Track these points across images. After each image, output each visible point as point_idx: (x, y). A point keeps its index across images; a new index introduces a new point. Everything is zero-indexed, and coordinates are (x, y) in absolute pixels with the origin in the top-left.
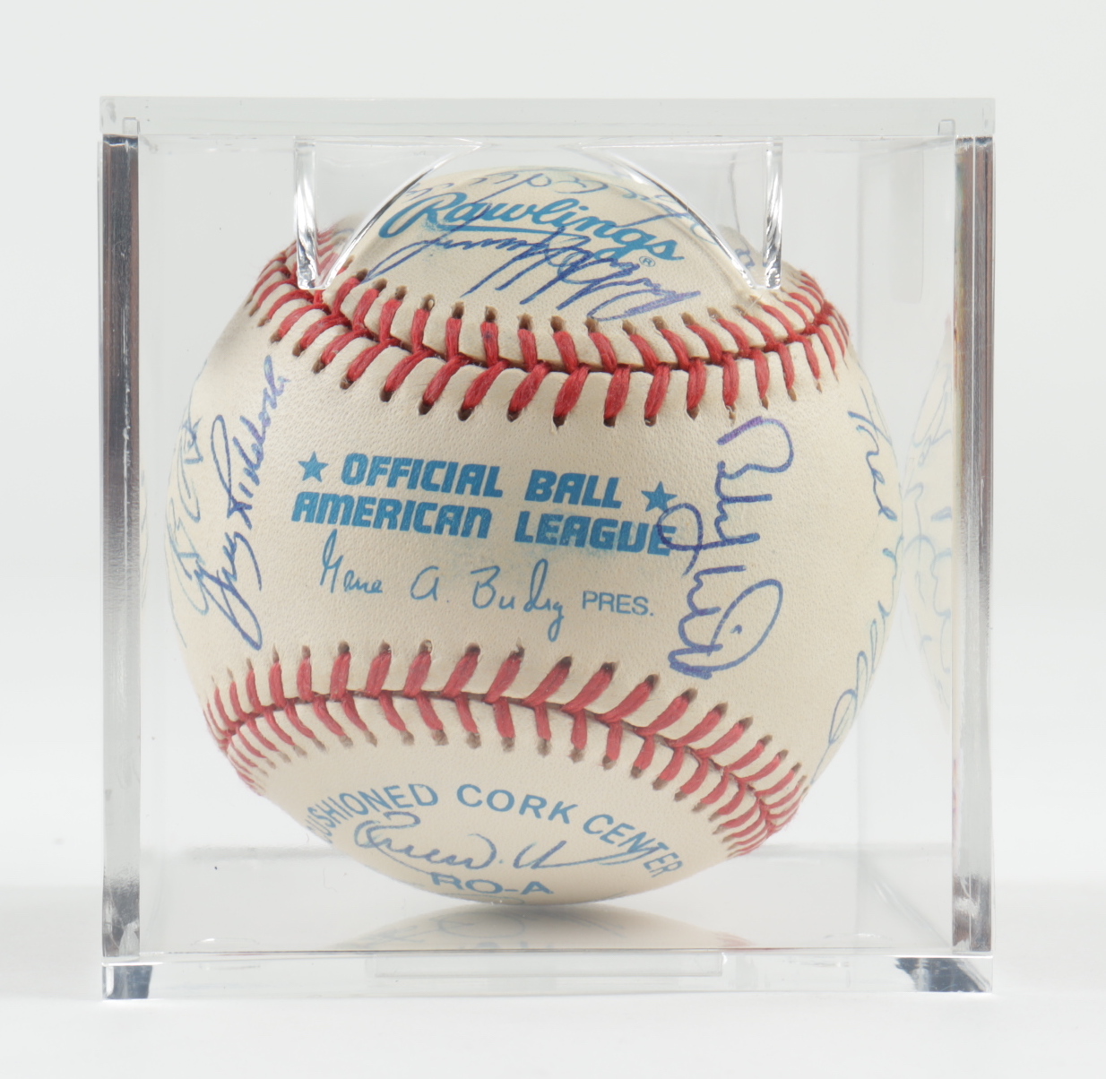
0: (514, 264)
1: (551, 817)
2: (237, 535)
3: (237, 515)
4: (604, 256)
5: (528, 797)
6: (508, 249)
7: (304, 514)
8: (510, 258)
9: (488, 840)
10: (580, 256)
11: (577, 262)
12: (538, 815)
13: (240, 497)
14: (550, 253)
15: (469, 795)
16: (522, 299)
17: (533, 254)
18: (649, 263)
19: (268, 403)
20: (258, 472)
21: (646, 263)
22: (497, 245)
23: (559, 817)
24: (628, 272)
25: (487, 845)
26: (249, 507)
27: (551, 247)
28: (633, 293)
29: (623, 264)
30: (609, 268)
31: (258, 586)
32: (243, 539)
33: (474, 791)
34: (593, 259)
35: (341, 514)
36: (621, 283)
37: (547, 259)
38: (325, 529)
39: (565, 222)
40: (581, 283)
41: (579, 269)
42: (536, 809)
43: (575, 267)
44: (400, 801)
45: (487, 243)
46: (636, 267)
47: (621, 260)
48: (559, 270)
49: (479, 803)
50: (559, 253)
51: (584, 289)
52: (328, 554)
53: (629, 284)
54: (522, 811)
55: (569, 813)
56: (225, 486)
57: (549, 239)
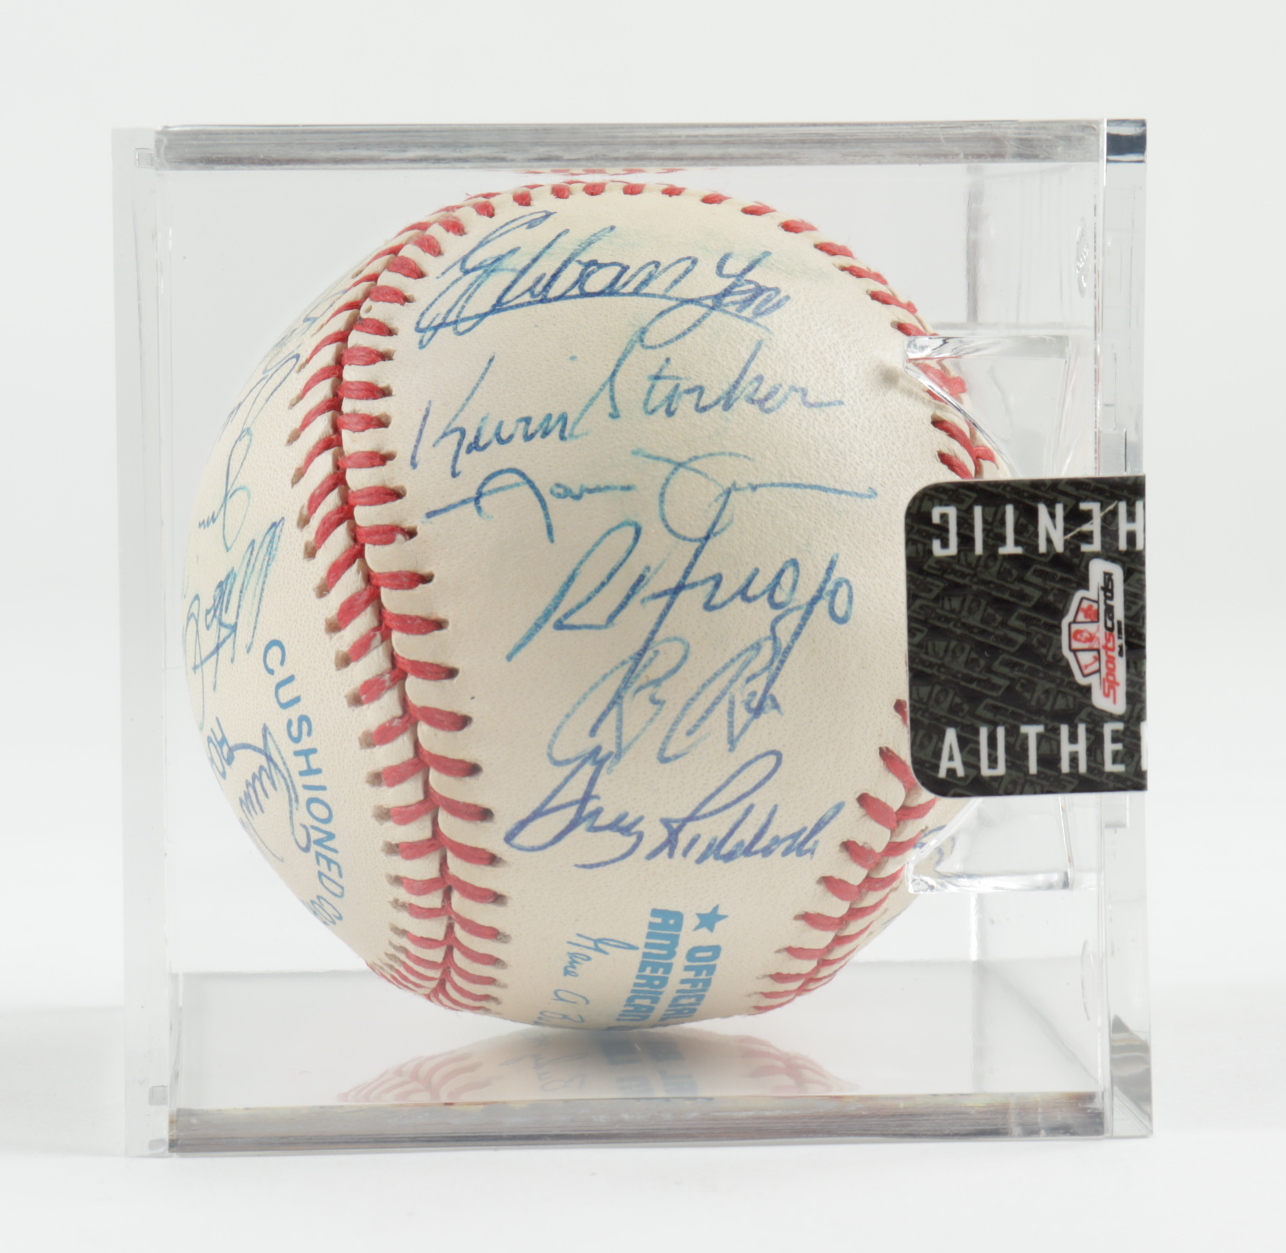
2: (640, 836)
3: (662, 834)
7: (658, 920)
13: (684, 839)
19: (788, 842)
20: (711, 860)
26: (671, 855)
31: (580, 863)
32: (635, 846)
35: (654, 951)
38: (640, 940)
52: (611, 943)
56: (698, 809)
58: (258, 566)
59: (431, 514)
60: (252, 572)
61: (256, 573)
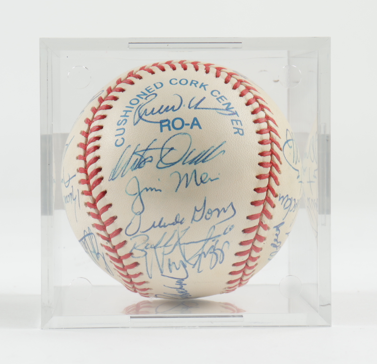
1: (200, 87)
5: (192, 81)
9: (180, 96)
12: (196, 86)
15: (174, 82)
23: (202, 87)
25: (179, 97)
33: (175, 80)
42: (195, 84)
44: (150, 91)
49: (177, 83)
54: (191, 85)
55: (206, 87)
58: (120, 169)
59: (75, 175)
60: (123, 168)
61: (121, 166)
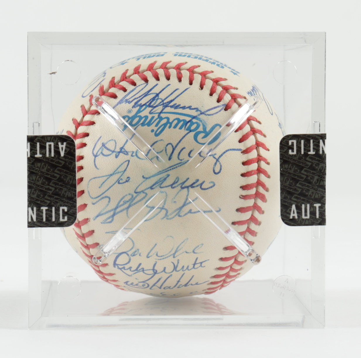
0: (174, 98)
4: (144, 107)
6: (176, 104)
8: (176, 100)
10: (152, 104)
11: (152, 101)
14: (162, 103)
16: (170, 86)
17: (168, 102)
18: (129, 111)
21: (130, 110)
22: (181, 106)
24: (136, 103)
27: (162, 106)
28: (134, 96)
29: (138, 106)
30: (142, 103)
34: (148, 104)
36: (138, 98)
37: (163, 101)
39: (158, 120)
40: (151, 94)
41: (152, 99)
43: (153, 99)
45: (184, 108)
46: (134, 107)
47: (138, 108)
48: (158, 97)
50: (159, 104)
51: (149, 92)
53: (135, 99)
57: (163, 110)
